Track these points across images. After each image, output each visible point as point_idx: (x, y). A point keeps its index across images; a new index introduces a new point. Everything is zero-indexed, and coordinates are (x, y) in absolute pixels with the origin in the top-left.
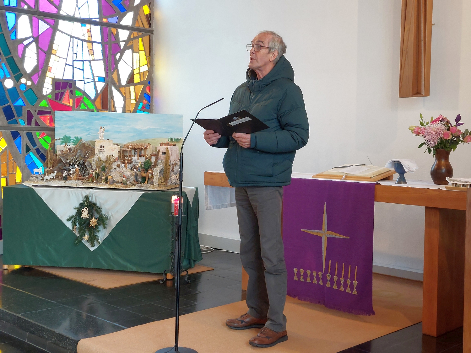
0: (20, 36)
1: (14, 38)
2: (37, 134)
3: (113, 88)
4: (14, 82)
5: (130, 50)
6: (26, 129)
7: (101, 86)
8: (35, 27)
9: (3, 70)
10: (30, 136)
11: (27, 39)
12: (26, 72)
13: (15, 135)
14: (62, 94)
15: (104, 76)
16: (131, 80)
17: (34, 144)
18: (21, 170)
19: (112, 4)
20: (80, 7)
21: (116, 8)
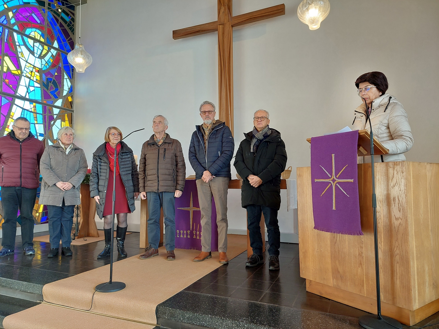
3: (49, 141)
5: (60, 120)
15: (43, 132)
19: (49, 93)
20: (29, 93)
21: (52, 96)
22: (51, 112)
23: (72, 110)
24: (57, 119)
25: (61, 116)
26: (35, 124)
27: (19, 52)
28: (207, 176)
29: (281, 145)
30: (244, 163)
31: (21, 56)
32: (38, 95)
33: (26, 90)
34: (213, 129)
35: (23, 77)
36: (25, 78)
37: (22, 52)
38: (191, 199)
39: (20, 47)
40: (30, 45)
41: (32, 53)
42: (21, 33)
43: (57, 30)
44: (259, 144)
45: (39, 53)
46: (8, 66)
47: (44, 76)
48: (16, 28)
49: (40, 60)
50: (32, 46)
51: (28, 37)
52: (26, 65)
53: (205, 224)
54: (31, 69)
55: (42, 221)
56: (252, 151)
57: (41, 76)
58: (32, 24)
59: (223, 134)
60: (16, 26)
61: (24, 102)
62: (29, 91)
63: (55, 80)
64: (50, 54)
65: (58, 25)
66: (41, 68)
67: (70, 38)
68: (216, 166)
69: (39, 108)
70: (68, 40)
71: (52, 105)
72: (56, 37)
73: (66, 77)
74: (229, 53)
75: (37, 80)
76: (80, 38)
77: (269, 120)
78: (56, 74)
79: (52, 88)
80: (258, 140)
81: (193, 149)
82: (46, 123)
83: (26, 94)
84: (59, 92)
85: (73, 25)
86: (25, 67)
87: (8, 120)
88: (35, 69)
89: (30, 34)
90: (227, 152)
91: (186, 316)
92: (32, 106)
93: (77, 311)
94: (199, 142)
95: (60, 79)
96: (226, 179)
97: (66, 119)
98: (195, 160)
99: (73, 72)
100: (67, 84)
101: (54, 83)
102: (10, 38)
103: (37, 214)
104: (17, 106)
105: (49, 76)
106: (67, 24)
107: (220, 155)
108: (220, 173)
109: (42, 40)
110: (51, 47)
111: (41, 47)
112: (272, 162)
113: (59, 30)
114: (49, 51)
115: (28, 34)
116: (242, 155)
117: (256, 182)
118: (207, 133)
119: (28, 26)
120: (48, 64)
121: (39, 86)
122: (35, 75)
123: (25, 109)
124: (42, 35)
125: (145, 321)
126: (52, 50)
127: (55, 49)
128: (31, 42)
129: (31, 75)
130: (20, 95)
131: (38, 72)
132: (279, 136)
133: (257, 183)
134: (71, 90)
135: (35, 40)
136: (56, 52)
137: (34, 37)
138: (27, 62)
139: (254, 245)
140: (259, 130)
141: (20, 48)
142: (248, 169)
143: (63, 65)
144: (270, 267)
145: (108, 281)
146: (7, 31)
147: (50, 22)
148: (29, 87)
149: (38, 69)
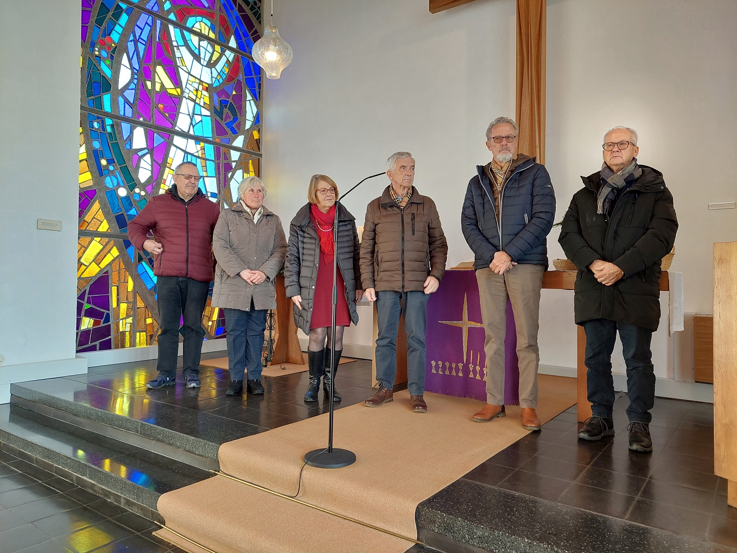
0: (135, 147)
1: (129, 148)
3: (225, 204)
4: (128, 191)
5: (241, 171)
8: (150, 139)
9: (117, 179)
11: (141, 150)
12: (140, 182)
15: (216, 191)
18: (132, 279)
19: (224, 126)
20: (195, 125)
21: (228, 130)
22: (227, 157)
23: (260, 153)
24: (237, 168)
25: (242, 165)
26: (203, 177)
27: (178, 58)
28: (501, 261)
29: (666, 197)
30: (582, 236)
31: (181, 65)
32: (206, 130)
33: (190, 121)
34: (512, 171)
35: (184, 99)
36: (188, 101)
37: (182, 57)
38: (465, 306)
39: (179, 49)
40: (194, 45)
41: (197, 57)
42: (181, 25)
43: (234, 17)
44: (615, 197)
45: (207, 59)
46: (161, 81)
47: (215, 97)
48: (172, 17)
49: (209, 69)
50: (197, 47)
51: (191, 31)
52: (188, 80)
53: (495, 353)
54: (196, 86)
55: (216, 335)
56: (600, 211)
57: (211, 98)
58: (197, 8)
59: (534, 180)
60: (173, 13)
61: (186, 140)
62: (194, 124)
63: (233, 103)
64: (224, 60)
65: (236, 9)
66: (210, 83)
67: (254, 29)
68: (520, 243)
69: (210, 151)
70: (251, 33)
71: (228, 145)
72: (232, 30)
73: (249, 97)
74: (538, 27)
75: (205, 103)
76: (272, 15)
77: (638, 148)
78: (234, 93)
79: (228, 117)
80: (612, 189)
81: (470, 212)
82: (221, 176)
83: (190, 128)
84: (239, 124)
85: (259, 8)
86: (187, 83)
87: (164, 171)
88: (203, 85)
89: (193, 27)
90: (541, 215)
91: (476, 533)
92: (199, 147)
93: (274, 496)
94: (483, 195)
95: (240, 100)
96: (539, 268)
97: (251, 168)
98: (477, 232)
99: (260, 88)
100: (250, 109)
101: (232, 108)
102: (164, 35)
103: (210, 323)
104: (177, 147)
105: (224, 96)
106: (250, 5)
107: (527, 221)
108: (527, 257)
109: (212, 35)
110: (225, 47)
111: (210, 49)
112: (644, 234)
113: (237, 18)
114: (222, 54)
115: (190, 27)
116: (578, 221)
117: (610, 275)
118: (501, 178)
119: (191, 13)
120: (221, 77)
121: (208, 113)
122: (202, 96)
123: (188, 153)
124: (212, 28)
125: (395, 531)
126: (228, 53)
127: (231, 49)
128: (195, 39)
129: (197, 96)
130: (180, 130)
131: (207, 89)
132: (659, 181)
133: (611, 278)
134: (258, 119)
135: (202, 37)
136: (233, 55)
137: (199, 31)
138: (189, 73)
139: (596, 398)
140: (614, 168)
141: (178, 51)
142: (592, 248)
143: (245, 77)
144: (631, 444)
145: (326, 446)
146: (158, 22)
147: (224, 5)
148: (193, 116)
149: (207, 86)
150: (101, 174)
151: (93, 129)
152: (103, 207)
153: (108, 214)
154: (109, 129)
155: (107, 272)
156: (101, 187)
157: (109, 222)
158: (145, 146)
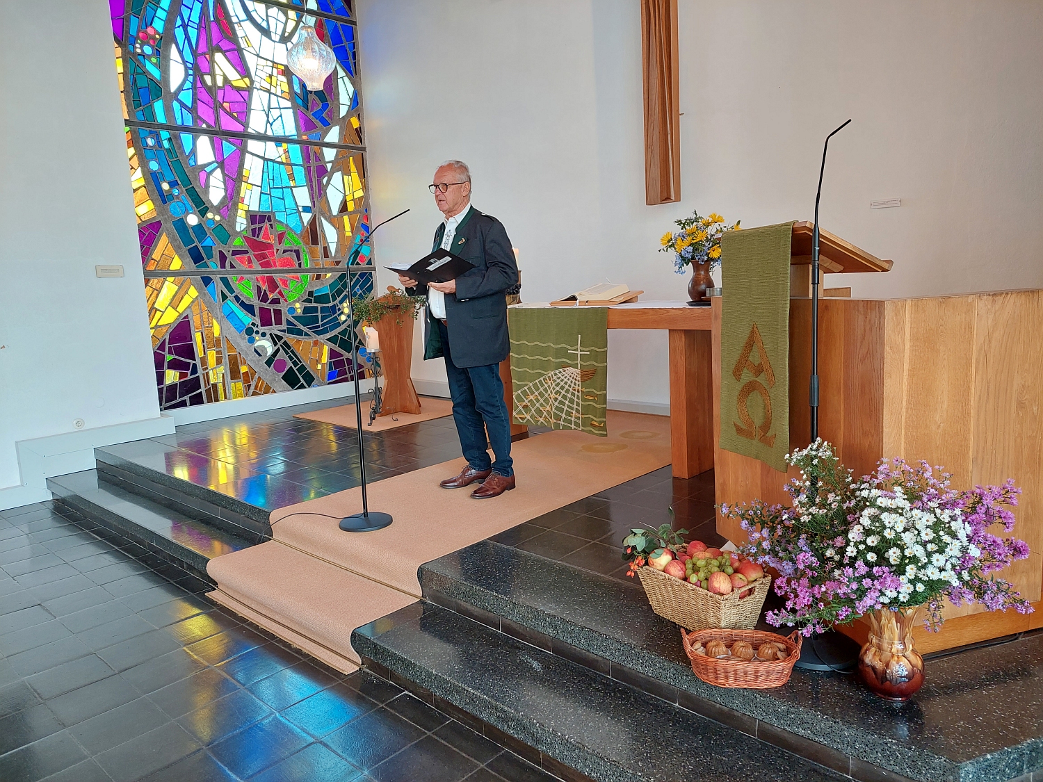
0: (200, 162)
1: (194, 164)
2: (234, 278)
3: (323, 219)
4: (199, 218)
5: (340, 172)
6: (219, 273)
7: (307, 217)
8: (218, 149)
9: (184, 205)
10: (225, 282)
11: (210, 164)
12: (212, 204)
13: (207, 281)
14: (260, 229)
15: (309, 204)
16: (344, 208)
17: (231, 291)
18: (217, 322)
19: (311, 117)
20: (272, 123)
21: (317, 122)
22: (319, 157)
23: (363, 146)
24: (334, 170)
25: (340, 165)
26: (291, 188)
27: (241, 37)
31: (246, 46)
32: (288, 124)
33: (265, 119)
35: (255, 90)
36: (260, 92)
37: (246, 35)
39: (241, 26)
40: (259, 16)
41: (266, 32)
45: (280, 32)
46: (224, 73)
49: (284, 45)
50: (265, 18)
52: (257, 65)
54: (269, 71)
55: (329, 379)
57: (290, 82)
61: (264, 143)
62: (271, 120)
69: (296, 152)
71: (319, 142)
73: (341, 72)
75: (283, 92)
79: (315, 104)
82: (314, 183)
83: (266, 128)
84: (331, 111)
86: (256, 68)
87: (240, 187)
88: (277, 68)
92: (281, 150)
97: (353, 168)
99: (354, 58)
100: (345, 89)
102: (219, 10)
103: (319, 367)
104: (253, 154)
110: (302, 11)
111: (282, 17)
114: (299, 21)
121: (289, 104)
122: (279, 83)
123: (268, 160)
126: (306, 18)
127: (311, 12)
128: (260, 7)
129: (271, 85)
130: (254, 132)
131: (283, 73)
134: (356, 101)
135: (268, 3)
136: (314, 20)
138: (258, 56)
141: (241, 28)
143: (333, 46)
145: (361, 512)
148: (269, 111)
149: (283, 68)
150: (164, 202)
151: (148, 148)
152: (172, 240)
153: (179, 248)
154: (166, 144)
155: (187, 317)
156: (166, 216)
157: (181, 257)
158: (214, 160)
